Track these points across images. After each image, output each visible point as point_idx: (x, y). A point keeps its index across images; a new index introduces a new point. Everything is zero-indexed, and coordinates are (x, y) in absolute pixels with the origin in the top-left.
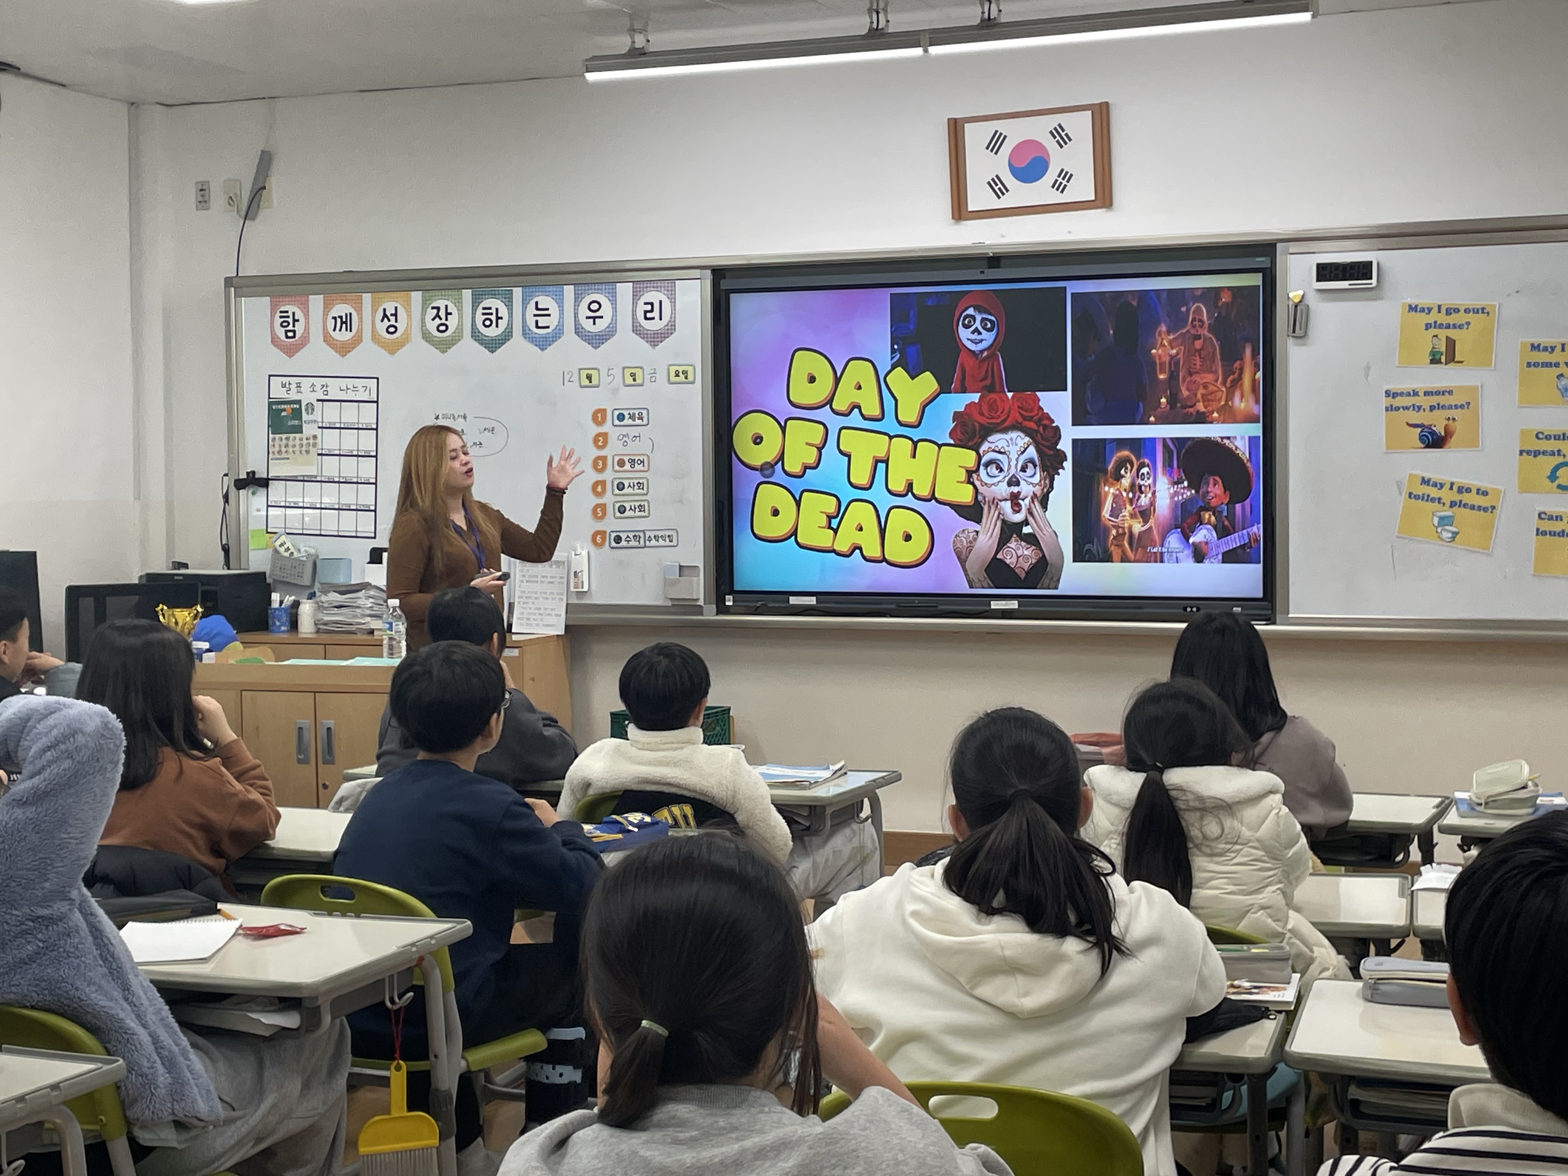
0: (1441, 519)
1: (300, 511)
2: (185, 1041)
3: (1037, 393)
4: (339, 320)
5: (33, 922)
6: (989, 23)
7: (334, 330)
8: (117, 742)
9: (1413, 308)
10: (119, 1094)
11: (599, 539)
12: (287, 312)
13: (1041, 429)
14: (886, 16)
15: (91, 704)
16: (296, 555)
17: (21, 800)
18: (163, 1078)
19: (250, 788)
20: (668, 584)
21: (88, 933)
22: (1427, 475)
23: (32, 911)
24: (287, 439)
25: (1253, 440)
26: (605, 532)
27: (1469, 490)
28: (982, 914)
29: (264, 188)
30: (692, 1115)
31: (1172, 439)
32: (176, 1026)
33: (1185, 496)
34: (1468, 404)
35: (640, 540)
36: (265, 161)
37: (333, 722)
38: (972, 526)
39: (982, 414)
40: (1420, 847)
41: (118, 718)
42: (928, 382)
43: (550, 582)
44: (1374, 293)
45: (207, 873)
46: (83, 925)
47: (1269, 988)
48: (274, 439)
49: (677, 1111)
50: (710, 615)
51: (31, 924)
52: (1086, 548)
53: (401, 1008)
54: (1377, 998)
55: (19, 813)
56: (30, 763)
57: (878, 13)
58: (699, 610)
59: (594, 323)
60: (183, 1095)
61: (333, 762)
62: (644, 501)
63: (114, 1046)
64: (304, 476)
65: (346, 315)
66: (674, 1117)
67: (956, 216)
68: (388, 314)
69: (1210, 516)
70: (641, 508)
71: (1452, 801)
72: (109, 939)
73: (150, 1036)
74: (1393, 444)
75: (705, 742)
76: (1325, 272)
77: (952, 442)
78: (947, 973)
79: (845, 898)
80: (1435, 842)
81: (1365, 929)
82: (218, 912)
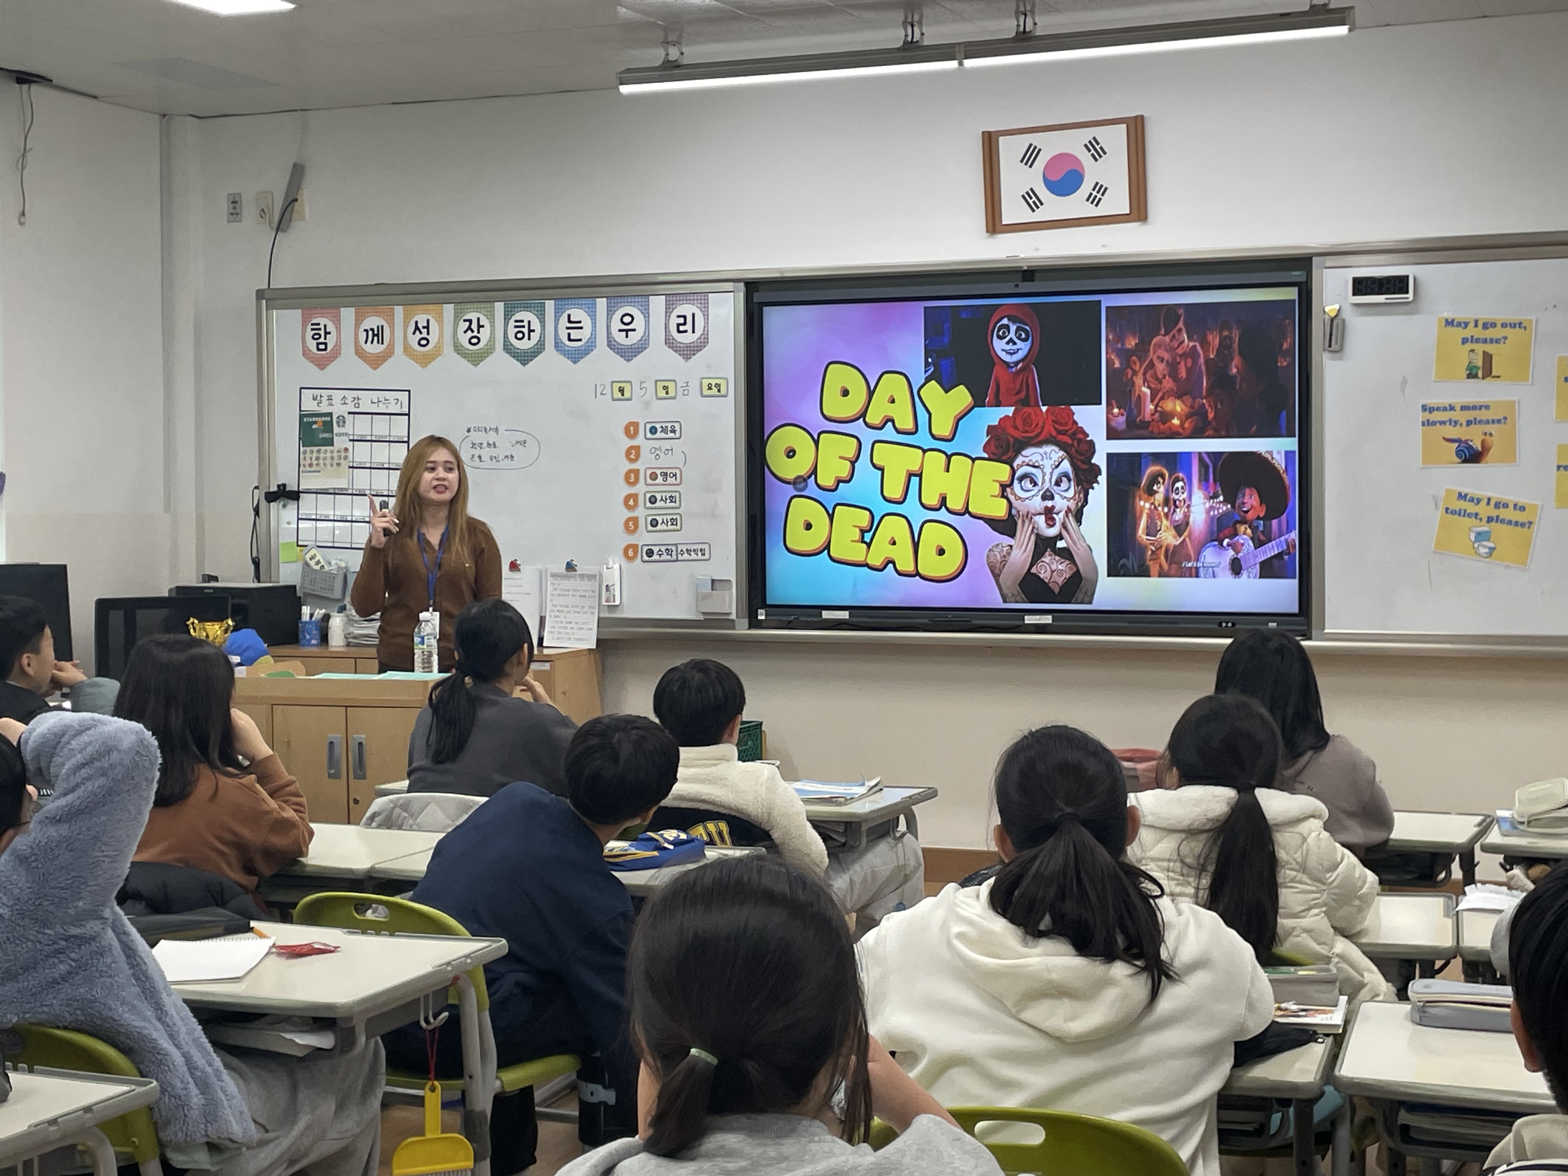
0: (1479, 534)
1: (330, 524)
2: (218, 1062)
3: (1072, 407)
4: (370, 333)
5: (66, 940)
6: (1024, 36)
7: (366, 342)
8: (153, 759)
9: (1449, 323)
10: (152, 1116)
11: (631, 553)
12: (319, 324)
13: (1075, 442)
14: (921, 29)
15: (127, 721)
16: (327, 568)
17: (54, 818)
18: (196, 1099)
19: (283, 804)
20: (700, 598)
21: (121, 952)
22: (1464, 491)
23: (65, 930)
24: (318, 451)
25: (1289, 454)
26: (637, 546)
27: (1506, 506)
28: (1028, 937)
29: (296, 200)
30: (741, 1145)
31: (1208, 453)
32: (209, 1046)
33: (1220, 511)
34: (1505, 418)
35: (672, 554)
36: (298, 173)
37: (364, 736)
38: (1006, 540)
39: (1016, 428)
40: (1461, 867)
41: (153, 735)
42: (962, 396)
43: (581, 596)
44: (1411, 308)
45: (242, 891)
46: (116, 944)
47: (1317, 1010)
48: (305, 452)
49: (724, 1141)
50: (742, 630)
51: (64, 943)
52: (1121, 563)
53: (435, 1028)
54: (1424, 1021)
55: (52, 831)
56: (64, 780)
57: (912, 26)
58: (731, 624)
59: (627, 337)
60: (216, 1116)
61: (364, 777)
62: (676, 514)
63: (147, 1067)
64: (334, 489)
65: (378, 327)
66: (723, 1147)
67: (990, 229)
68: (420, 326)
69: (1246, 529)
70: (674, 522)
71: (1493, 821)
72: (142, 959)
73: (184, 1057)
74: (1430, 458)
75: (739, 759)
76: (1361, 286)
77: (986, 456)
78: (994, 998)
79: (888, 919)
80: (1476, 861)
81: (1413, 950)
82: (251, 930)
